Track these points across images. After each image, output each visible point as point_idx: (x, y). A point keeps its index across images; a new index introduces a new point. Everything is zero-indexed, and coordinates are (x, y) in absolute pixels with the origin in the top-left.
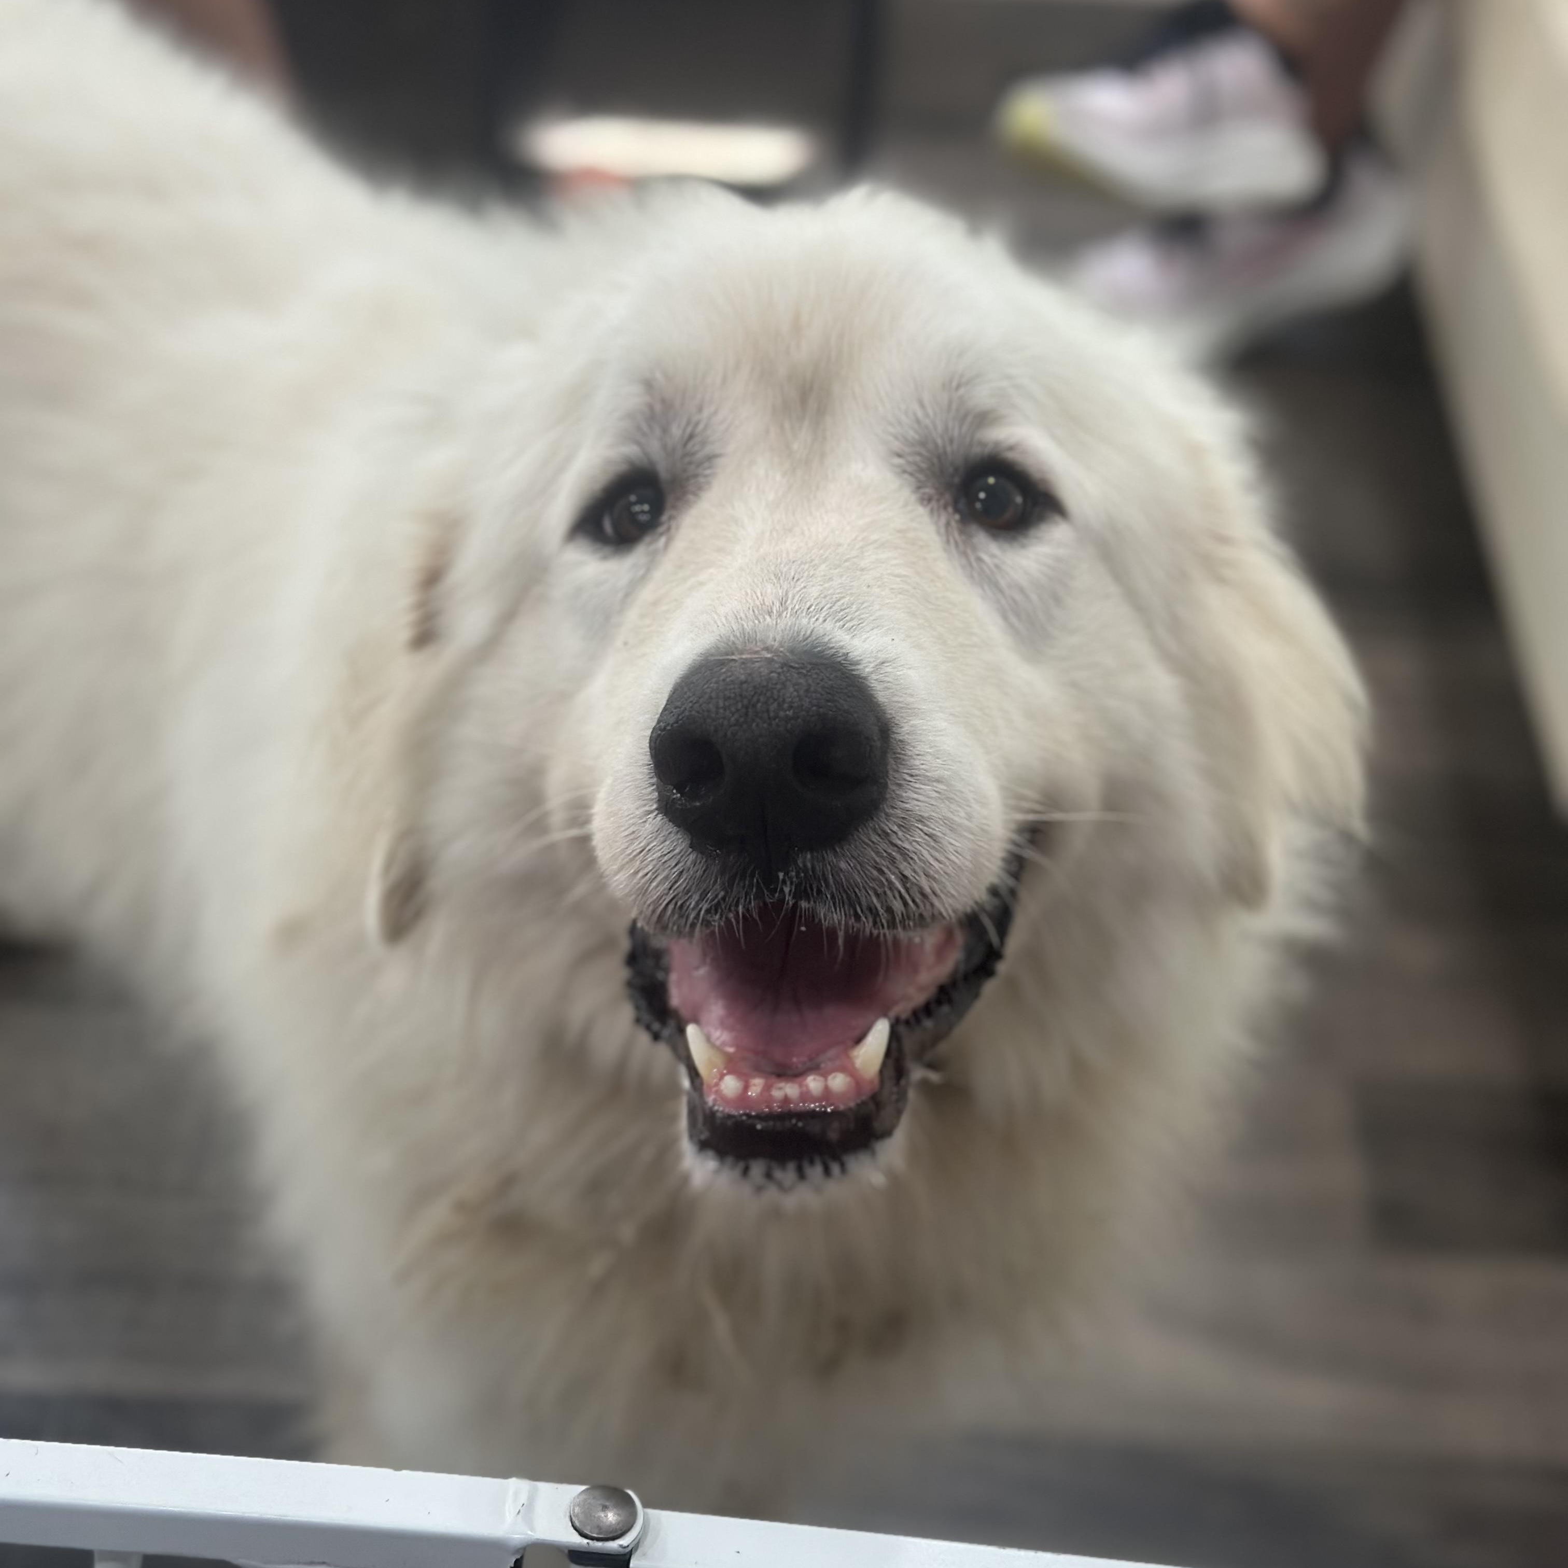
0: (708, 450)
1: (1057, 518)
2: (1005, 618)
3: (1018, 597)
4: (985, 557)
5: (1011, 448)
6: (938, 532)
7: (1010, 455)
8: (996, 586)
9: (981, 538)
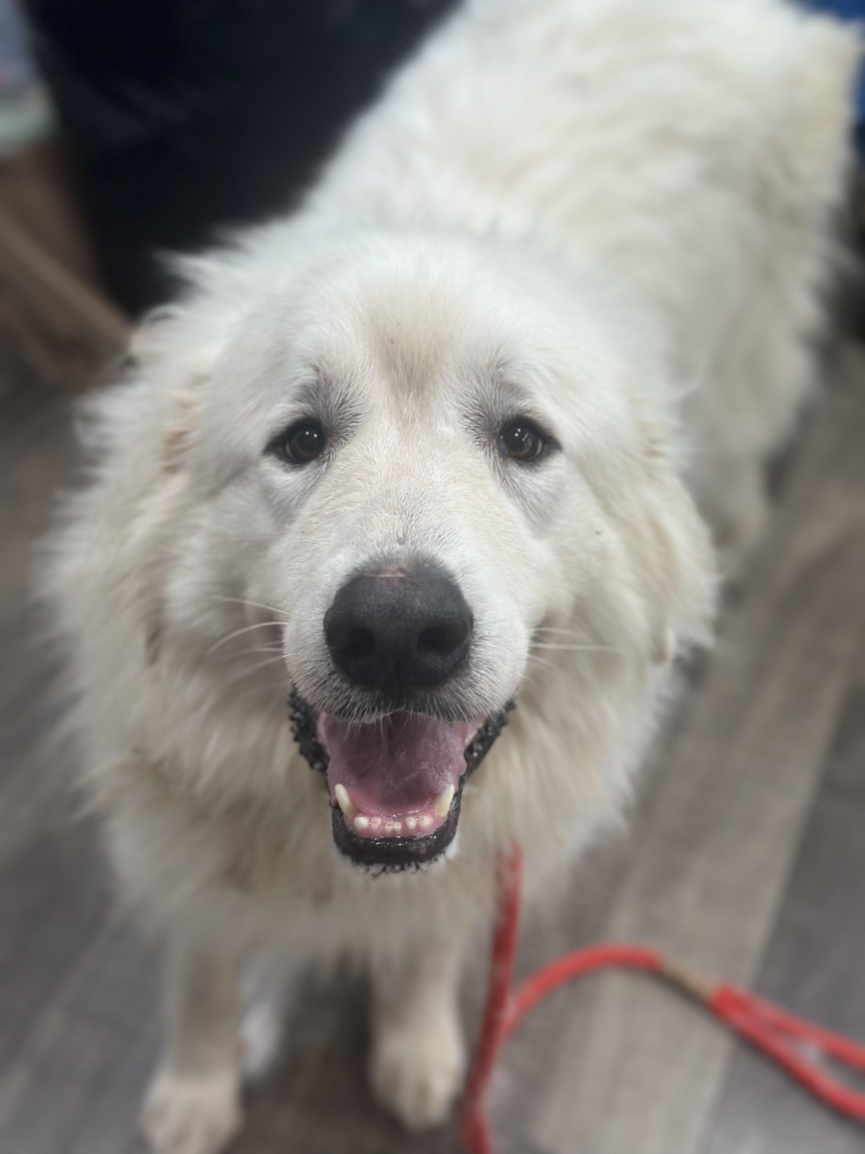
0: (353, 411)
1: (557, 452)
2: (526, 514)
3: (535, 501)
4: (516, 480)
5: (529, 411)
6: (489, 464)
7: (529, 415)
8: (521, 496)
9: (513, 468)
